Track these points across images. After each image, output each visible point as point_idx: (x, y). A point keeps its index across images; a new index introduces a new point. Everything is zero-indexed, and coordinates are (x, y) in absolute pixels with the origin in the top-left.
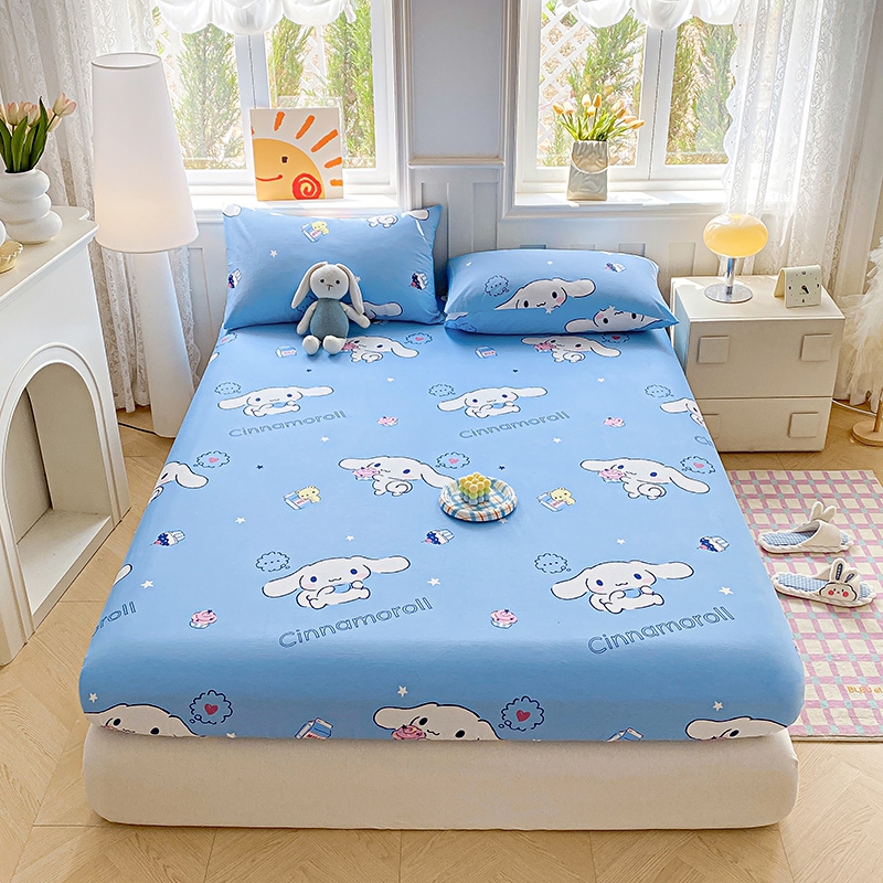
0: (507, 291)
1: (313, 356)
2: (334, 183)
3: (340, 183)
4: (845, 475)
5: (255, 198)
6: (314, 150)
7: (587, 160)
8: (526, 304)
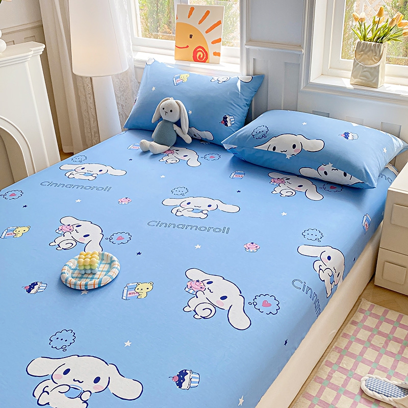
0: (264, 137)
2: (215, 54)
3: (218, 54)
5: (174, 58)
6: (207, 32)
7: (366, 56)
8: (274, 149)
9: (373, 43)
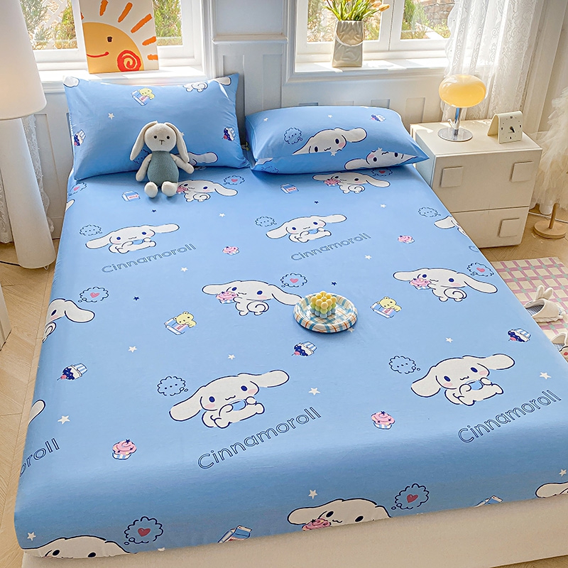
0: (301, 139)
1: (154, 199)
2: (150, 57)
3: (156, 57)
4: (540, 261)
5: (87, 73)
6: (133, 31)
7: (348, 36)
8: (316, 149)
9: (353, 22)
